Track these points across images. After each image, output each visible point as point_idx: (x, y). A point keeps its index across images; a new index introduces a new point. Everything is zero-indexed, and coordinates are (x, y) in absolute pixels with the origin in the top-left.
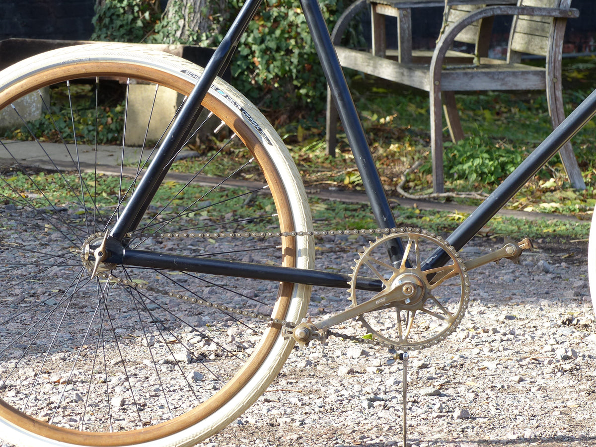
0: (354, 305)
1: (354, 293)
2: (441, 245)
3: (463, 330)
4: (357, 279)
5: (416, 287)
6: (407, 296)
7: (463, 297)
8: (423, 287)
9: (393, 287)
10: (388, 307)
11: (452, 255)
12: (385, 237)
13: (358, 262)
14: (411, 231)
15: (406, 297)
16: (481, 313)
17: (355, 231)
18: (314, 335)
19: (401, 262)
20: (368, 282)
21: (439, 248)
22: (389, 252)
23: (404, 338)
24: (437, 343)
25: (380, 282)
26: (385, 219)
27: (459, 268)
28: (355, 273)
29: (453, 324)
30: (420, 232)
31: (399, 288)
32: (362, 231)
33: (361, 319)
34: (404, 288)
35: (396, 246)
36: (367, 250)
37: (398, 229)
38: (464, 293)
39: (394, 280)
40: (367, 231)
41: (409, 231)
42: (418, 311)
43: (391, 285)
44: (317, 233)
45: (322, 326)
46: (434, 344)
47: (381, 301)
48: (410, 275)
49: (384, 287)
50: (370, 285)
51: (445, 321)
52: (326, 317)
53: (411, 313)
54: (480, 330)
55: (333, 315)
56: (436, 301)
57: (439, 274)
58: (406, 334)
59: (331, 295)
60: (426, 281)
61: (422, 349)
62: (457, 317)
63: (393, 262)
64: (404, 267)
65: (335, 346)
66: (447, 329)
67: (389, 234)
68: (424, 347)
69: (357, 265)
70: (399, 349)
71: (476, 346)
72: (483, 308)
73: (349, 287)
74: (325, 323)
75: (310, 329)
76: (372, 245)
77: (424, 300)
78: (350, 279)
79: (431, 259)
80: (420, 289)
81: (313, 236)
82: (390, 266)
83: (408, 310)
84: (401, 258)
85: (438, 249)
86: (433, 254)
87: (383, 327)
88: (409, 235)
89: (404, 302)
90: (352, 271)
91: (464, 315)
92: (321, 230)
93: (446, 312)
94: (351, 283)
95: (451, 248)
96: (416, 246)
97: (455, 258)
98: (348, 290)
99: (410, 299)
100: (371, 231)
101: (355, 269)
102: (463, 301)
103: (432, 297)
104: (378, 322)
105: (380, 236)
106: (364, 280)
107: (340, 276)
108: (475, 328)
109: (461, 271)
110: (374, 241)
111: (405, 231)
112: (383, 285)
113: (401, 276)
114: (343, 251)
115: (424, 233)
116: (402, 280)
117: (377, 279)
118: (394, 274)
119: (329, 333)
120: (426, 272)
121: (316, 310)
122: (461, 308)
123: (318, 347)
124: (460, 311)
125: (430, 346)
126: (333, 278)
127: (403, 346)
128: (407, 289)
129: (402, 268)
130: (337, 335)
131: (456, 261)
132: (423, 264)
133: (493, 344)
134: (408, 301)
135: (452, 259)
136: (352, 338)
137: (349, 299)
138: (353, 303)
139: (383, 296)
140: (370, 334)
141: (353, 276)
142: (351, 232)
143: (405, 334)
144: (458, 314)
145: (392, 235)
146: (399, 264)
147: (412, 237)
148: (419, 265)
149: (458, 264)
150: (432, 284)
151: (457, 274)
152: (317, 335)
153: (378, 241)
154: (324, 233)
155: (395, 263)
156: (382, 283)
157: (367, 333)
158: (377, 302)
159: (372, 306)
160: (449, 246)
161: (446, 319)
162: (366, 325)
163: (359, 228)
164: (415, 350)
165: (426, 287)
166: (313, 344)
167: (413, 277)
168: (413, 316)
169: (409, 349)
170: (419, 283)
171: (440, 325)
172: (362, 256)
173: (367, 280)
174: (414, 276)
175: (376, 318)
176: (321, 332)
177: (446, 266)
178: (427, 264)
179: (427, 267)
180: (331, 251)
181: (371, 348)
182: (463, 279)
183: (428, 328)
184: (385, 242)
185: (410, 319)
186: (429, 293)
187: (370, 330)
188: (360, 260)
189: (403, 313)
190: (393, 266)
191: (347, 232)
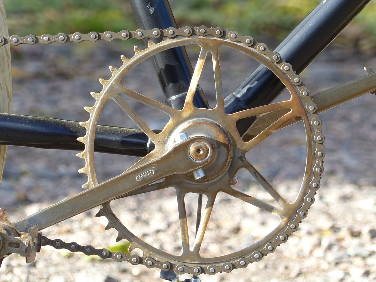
0: (91, 183)
1: (92, 159)
2: (265, 61)
3: (309, 233)
4: (97, 131)
5: (215, 145)
6: (198, 165)
7: (310, 165)
8: (230, 145)
9: (170, 146)
10: (160, 186)
11: (288, 80)
12: (152, 47)
13: (99, 98)
14: (205, 34)
15: (194, 166)
16: (345, 198)
17: (92, 35)
18: (11, 244)
19: (185, 97)
20: (118, 138)
21: (262, 67)
22: (160, 76)
23: (192, 249)
24: (260, 259)
25: (143, 137)
26: (152, 10)
27: (302, 105)
28: (92, 119)
29: (290, 219)
30: (223, 35)
31: (182, 148)
32: (107, 35)
33: (106, 211)
34: (192, 149)
35: (174, 64)
36: (116, 73)
37: (178, 31)
38: (312, 157)
39: (171, 132)
40: (116, 35)
41: (201, 34)
42: (220, 196)
43: (165, 142)
44: (14, 40)
45: (29, 226)
46: (252, 260)
47: (147, 174)
48: (204, 123)
49: (152, 147)
50: (123, 143)
51: (274, 214)
52: (32, 211)
53: (205, 199)
54: (344, 233)
55: (45, 207)
56: (256, 173)
57: (263, 119)
58: (197, 241)
59: (40, 166)
60: (236, 135)
61: (230, 270)
62: (298, 206)
63: (168, 97)
64: (192, 107)
65: (52, 270)
66: (279, 231)
67: (160, 39)
68: (234, 267)
69: (98, 104)
70: (183, 271)
71: (337, 264)
72: (348, 189)
73: (81, 147)
74: (33, 220)
75: (4, 232)
76: (127, 63)
77: (233, 171)
78: (83, 132)
79: (245, 90)
80: (223, 149)
81: (8, 46)
82: (164, 105)
83: (201, 192)
84: (186, 88)
85: (259, 68)
86: (248, 79)
87: (146, 230)
88: (202, 41)
89: (192, 177)
90: (85, 116)
91: (312, 201)
92: (25, 35)
93: (277, 196)
94: (86, 140)
95: (285, 67)
96: (214, 63)
97: (293, 86)
98: (79, 154)
99: (205, 171)
100: (123, 34)
101: (93, 111)
102: (310, 172)
103: (249, 166)
104: (138, 219)
105: (143, 44)
106: (111, 133)
107: (65, 127)
108: (335, 229)
109: (306, 113)
110: (129, 55)
111: (193, 33)
112: (149, 143)
113: (185, 125)
114: (63, 76)
115: (231, 38)
116: (187, 132)
117: (138, 131)
118: (171, 121)
119: (42, 241)
120: (236, 116)
121: (11, 197)
122: (307, 186)
123: (17, 271)
124: (304, 194)
125: (246, 265)
126: (48, 131)
127: (190, 266)
128: (198, 150)
129: (188, 109)
130: (58, 244)
131: (296, 92)
132: (229, 100)
133: (370, 261)
134: (199, 175)
135: (288, 88)
136: (89, 250)
137: (81, 171)
138: (90, 179)
139: (150, 165)
140: (124, 240)
141: (89, 125)
142: (84, 36)
143: (193, 241)
144: (301, 200)
145: (167, 43)
146: (181, 101)
147: (206, 45)
148: (222, 103)
149: (300, 100)
150: (247, 138)
151: (298, 118)
152: (18, 245)
153: (139, 54)
154: (30, 39)
155: (174, 97)
156: (146, 138)
157: (118, 239)
158: (138, 178)
159: (127, 186)
160: (280, 62)
161: (277, 210)
162: (114, 222)
163: (99, 30)
164: (215, 272)
165: (235, 145)
166: (8, 266)
167: (209, 127)
168: (211, 204)
169: (203, 271)
170: (221, 138)
171: (263, 224)
172: (107, 86)
173: (116, 133)
174: (212, 124)
175: (132, 210)
176: (25, 239)
177: (274, 103)
178: (237, 100)
179: (238, 105)
180: (38, 76)
181: (124, 271)
182: (311, 129)
183: (237, 230)
184: (150, 58)
185: (204, 212)
186: (242, 158)
187: (124, 233)
188: (103, 94)
189: (191, 198)
190: (169, 104)
191: (75, 36)
